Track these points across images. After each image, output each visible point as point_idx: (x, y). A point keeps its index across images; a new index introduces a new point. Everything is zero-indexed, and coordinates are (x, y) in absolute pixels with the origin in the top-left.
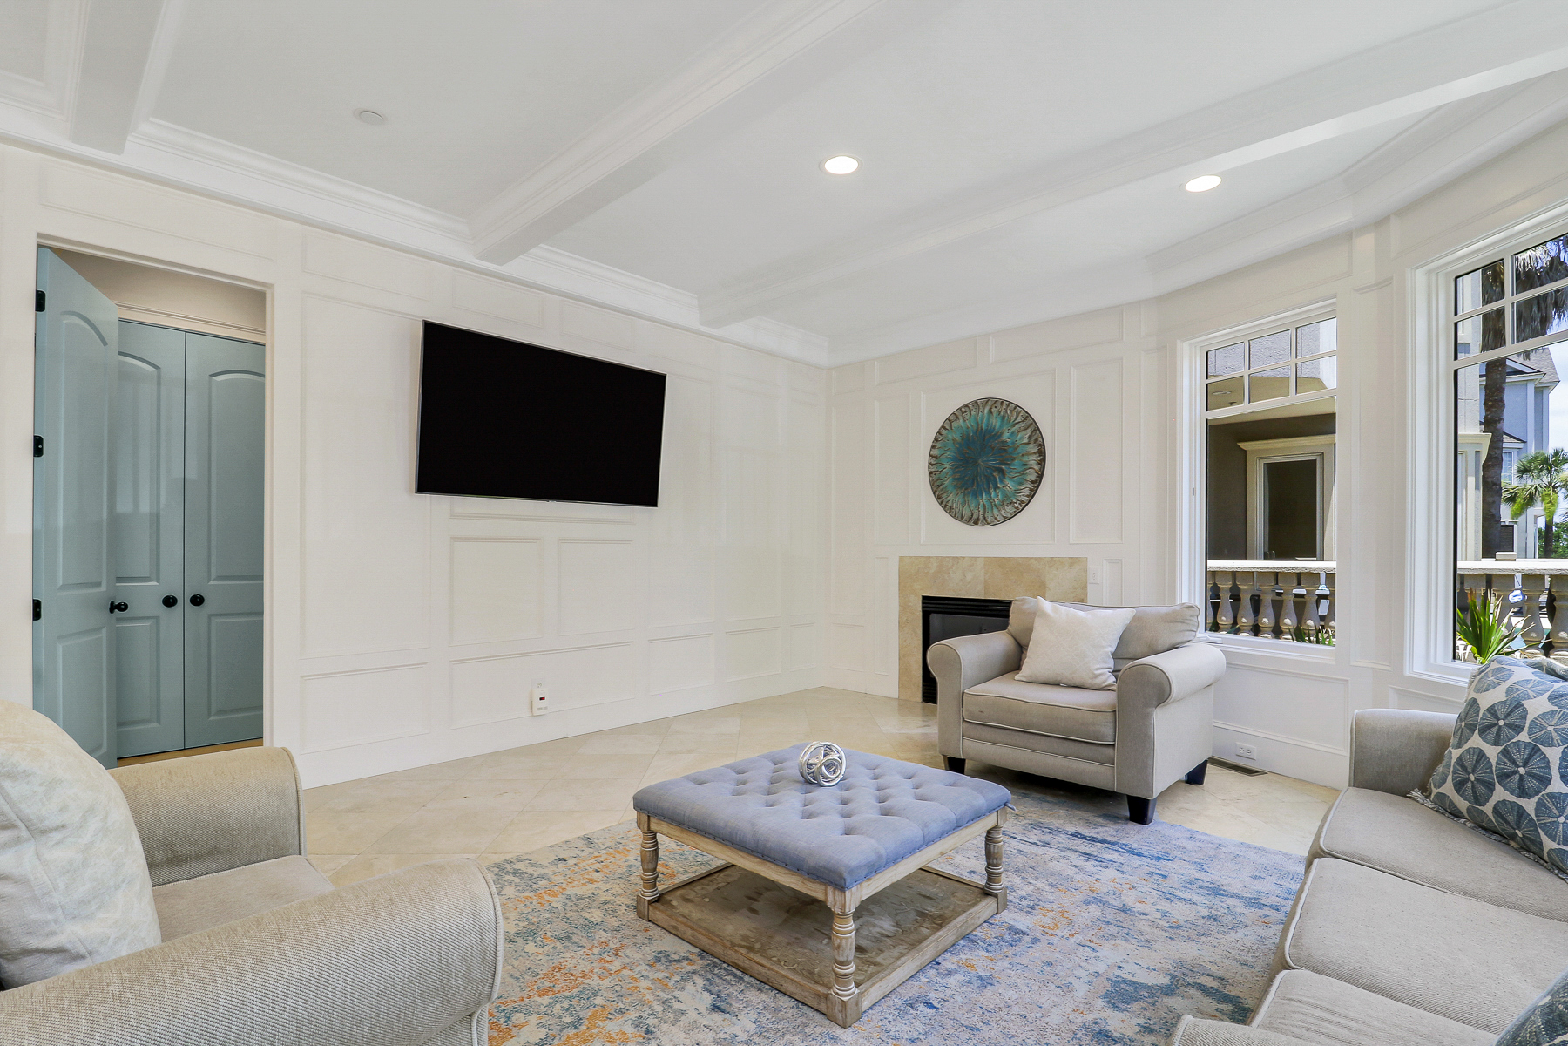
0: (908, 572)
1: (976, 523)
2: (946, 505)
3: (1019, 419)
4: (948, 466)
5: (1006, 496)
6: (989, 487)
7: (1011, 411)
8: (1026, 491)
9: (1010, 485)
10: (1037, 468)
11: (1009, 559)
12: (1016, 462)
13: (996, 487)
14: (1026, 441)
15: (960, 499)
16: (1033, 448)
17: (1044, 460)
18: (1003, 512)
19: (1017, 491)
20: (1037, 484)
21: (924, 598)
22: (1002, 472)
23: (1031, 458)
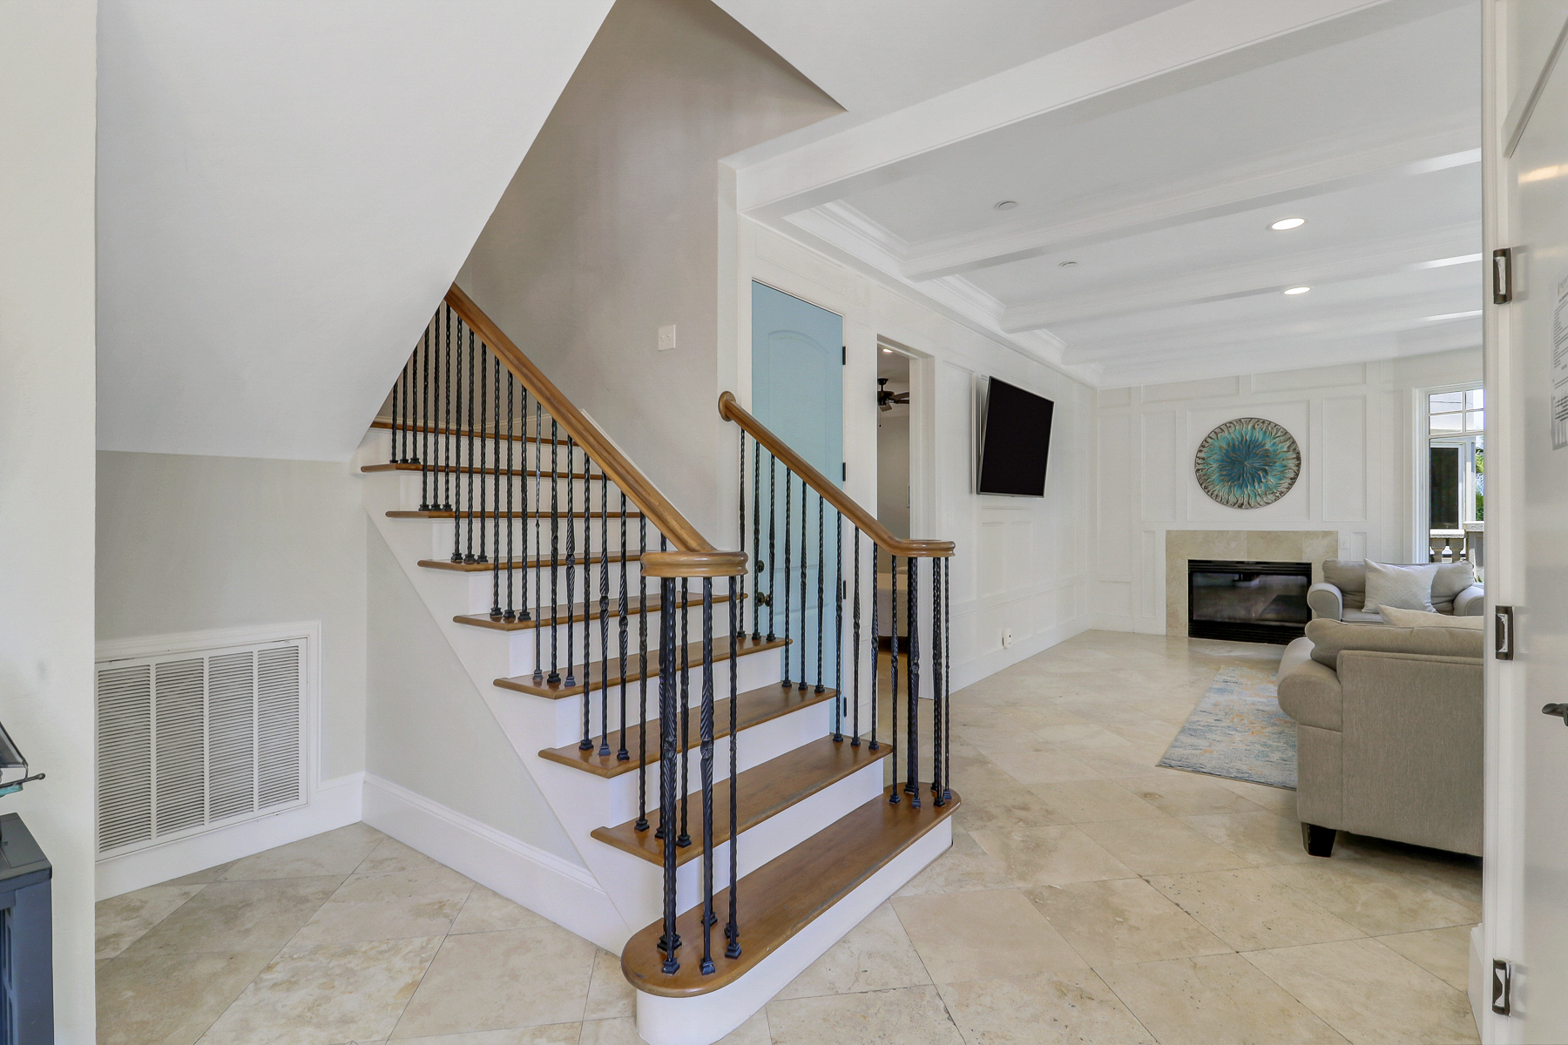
0: (1174, 540)
1: (1241, 506)
2: (1212, 494)
3: (1279, 434)
4: (1215, 465)
5: (1269, 488)
6: (1254, 481)
7: (1272, 429)
8: (1286, 485)
9: (1272, 480)
10: (1295, 469)
11: (1269, 532)
12: (1277, 464)
13: (1260, 481)
14: (1285, 449)
15: (1226, 489)
16: (1292, 455)
17: (1300, 464)
18: (1265, 499)
19: (1278, 485)
20: (1294, 479)
21: (1190, 561)
22: (1266, 472)
23: (1290, 461)
